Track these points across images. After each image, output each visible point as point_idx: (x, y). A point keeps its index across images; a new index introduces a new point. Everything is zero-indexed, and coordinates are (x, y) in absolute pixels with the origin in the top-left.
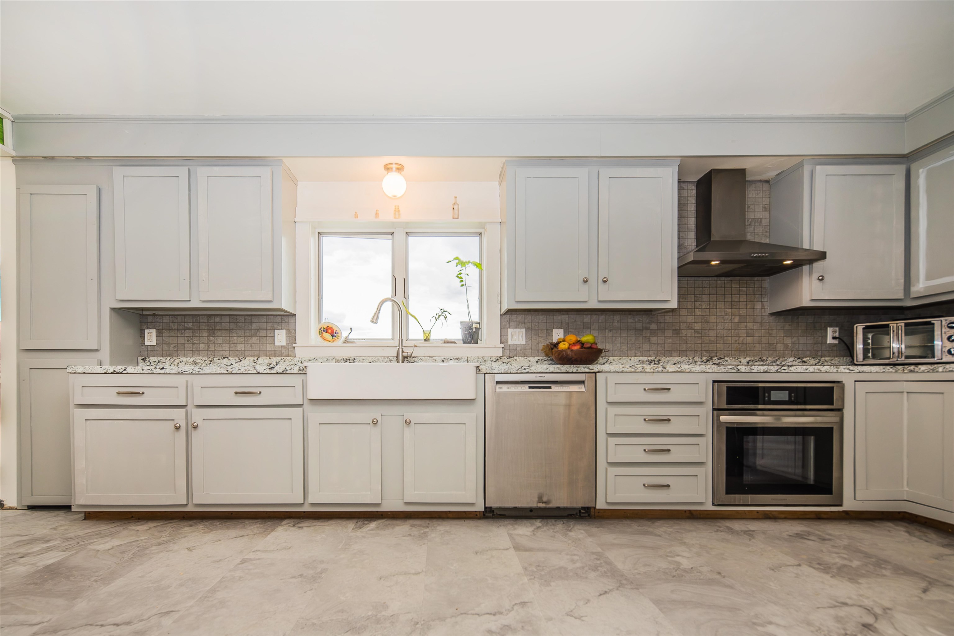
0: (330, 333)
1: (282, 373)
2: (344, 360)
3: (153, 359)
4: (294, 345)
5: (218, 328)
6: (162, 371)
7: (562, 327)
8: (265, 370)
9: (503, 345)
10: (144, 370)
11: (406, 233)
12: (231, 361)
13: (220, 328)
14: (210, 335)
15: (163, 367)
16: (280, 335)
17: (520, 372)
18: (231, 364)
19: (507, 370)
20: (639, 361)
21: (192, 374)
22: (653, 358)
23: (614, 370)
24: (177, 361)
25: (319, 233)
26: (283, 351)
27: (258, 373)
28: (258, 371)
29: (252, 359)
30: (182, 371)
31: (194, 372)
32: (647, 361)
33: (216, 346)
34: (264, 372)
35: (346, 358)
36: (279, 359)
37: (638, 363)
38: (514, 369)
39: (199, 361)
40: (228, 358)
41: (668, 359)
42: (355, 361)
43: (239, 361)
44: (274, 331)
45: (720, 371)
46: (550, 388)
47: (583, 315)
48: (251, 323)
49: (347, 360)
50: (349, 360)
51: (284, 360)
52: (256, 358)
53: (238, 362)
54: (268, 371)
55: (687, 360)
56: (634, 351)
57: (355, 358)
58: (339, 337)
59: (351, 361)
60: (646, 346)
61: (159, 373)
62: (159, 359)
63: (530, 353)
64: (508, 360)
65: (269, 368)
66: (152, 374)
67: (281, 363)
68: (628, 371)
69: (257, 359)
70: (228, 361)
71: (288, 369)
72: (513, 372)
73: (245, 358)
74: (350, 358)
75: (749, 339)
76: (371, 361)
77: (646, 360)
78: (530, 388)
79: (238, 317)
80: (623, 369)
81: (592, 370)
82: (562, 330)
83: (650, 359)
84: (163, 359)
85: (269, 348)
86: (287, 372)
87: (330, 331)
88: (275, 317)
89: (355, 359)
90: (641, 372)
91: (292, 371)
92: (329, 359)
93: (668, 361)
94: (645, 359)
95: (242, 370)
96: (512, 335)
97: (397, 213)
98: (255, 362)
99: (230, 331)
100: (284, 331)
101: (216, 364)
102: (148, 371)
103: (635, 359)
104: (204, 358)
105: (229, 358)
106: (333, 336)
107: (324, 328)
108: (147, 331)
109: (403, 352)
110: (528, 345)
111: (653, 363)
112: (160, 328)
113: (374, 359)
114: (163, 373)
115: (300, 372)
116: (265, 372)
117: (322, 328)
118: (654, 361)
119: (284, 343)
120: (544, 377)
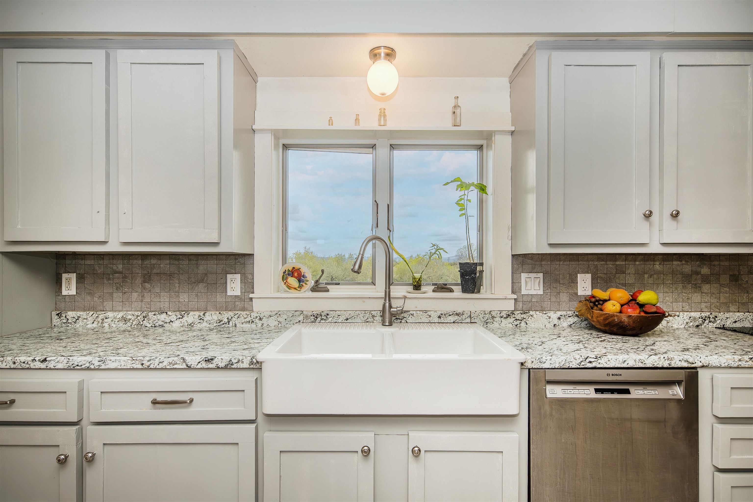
0: (296, 278)
1: (226, 368)
2: (314, 316)
3: (71, 314)
4: (251, 296)
5: (155, 271)
6: (43, 366)
7: (589, 272)
8: (199, 362)
9: (515, 296)
10: (17, 364)
11: (390, 145)
12: (170, 318)
13: (158, 271)
14: (145, 282)
15: (45, 359)
16: (233, 281)
17: (583, 367)
18: (171, 321)
19: (563, 363)
20: (690, 317)
21: (88, 369)
22: (708, 314)
23: (726, 364)
24: (101, 317)
25: (284, 145)
26: (237, 303)
27: (189, 368)
28: (189, 364)
29: (197, 313)
30: (74, 365)
31: (92, 367)
32: (700, 318)
33: (153, 296)
34: (197, 367)
35: (317, 312)
36: (231, 314)
37: (687, 320)
38: (574, 363)
39: (130, 317)
40: (167, 313)
41: (727, 315)
42: (328, 317)
43: (181, 317)
44: (226, 276)
46: (627, 392)
47: (615, 255)
48: (197, 265)
49: (318, 316)
50: (321, 315)
51: (238, 315)
52: (202, 313)
53: (179, 318)
54: (204, 365)
56: (681, 303)
57: (328, 312)
58: (307, 283)
59: (323, 317)
60: (696, 297)
61: (38, 368)
62: (79, 313)
63: (549, 306)
64: (522, 316)
65: (206, 361)
66: (28, 369)
67: (235, 319)
68: (747, 366)
69: (204, 315)
70: (167, 318)
71: (234, 361)
72: (573, 367)
73: (187, 312)
74: (322, 314)
76: (349, 317)
77: (698, 316)
78: (597, 391)
79: (181, 256)
80: (740, 363)
82: (590, 275)
83: (703, 314)
84: (83, 314)
85: (220, 298)
86: (233, 367)
87: (296, 274)
88: (227, 256)
89: (328, 314)
91: (241, 365)
92: (294, 314)
93: (727, 318)
95: (165, 364)
96: (526, 282)
97: (382, 119)
98: (201, 319)
99: (171, 276)
100: (238, 276)
101: (152, 320)
102: (23, 364)
103: (685, 315)
104: (136, 313)
105: (169, 313)
106: (300, 281)
107: (289, 270)
108: (65, 276)
109: (390, 307)
110: (547, 294)
111: (707, 321)
112: (82, 271)
113: (352, 314)
114: (45, 368)
115: (252, 366)
116: (199, 366)
117: (287, 271)
118: (709, 318)
119: (238, 293)
120: (621, 375)
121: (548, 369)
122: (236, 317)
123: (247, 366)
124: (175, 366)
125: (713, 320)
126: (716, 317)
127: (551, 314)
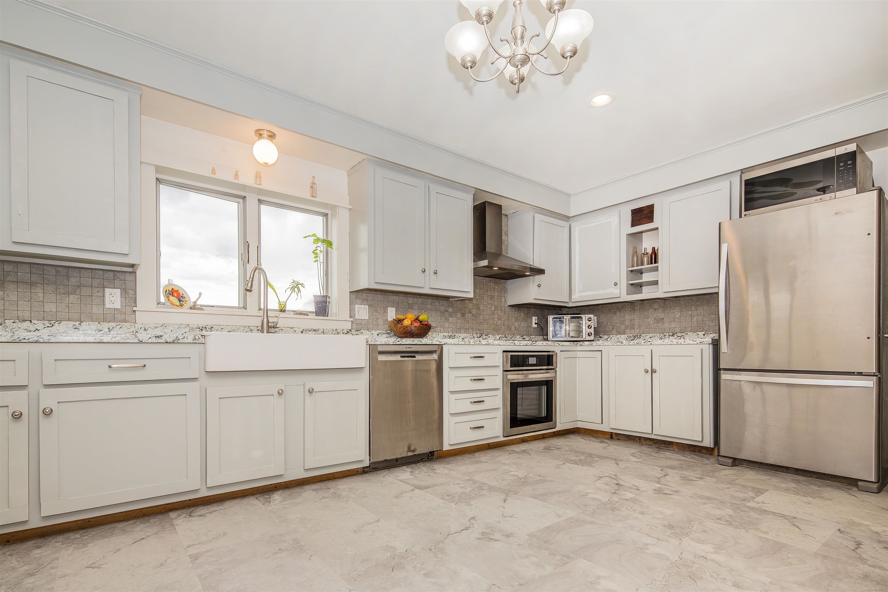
0: (177, 298)
1: (173, 342)
2: (199, 328)
4: (134, 309)
5: (9, 278)
8: (150, 338)
9: (352, 320)
11: (258, 199)
12: (35, 326)
13: (15, 279)
16: (113, 295)
17: (395, 344)
18: (37, 329)
20: (444, 336)
22: (451, 334)
25: (156, 178)
26: (116, 316)
27: (141, 342)
28: (141, 340)
29: (70, 323)
30: (20, 339)
33: (7, 304)
34: (148, 342)
35: (202, 326)
36: (113, 324)
38: (390, 342)
40: (31, 321)
41: (460, 335)
43: (51, 325)
44: (104, 291)
46: (415, 357)
47: (408, 297)
48: (68, 277)
49: (203, 329)
51: (120, 326)
52: (78, 323)
53: (48, 327)
54: (154, 340)
56: (439, 328)
57: (213, 326)
58: (186, 302)
59: (207, 330)
60: (446, 325)
63: (372, 327)
64: (357, 332)
65: (156, 337)
67: (117, 329)
69: (80, 324)
70: (31, 326)
73: (60, 321)
74: (207, 327)
75: (499, 322)
76: (231, 330)
78: (402, 357)
79: (45, 267)
81: (441, 342)
82: (394, 308)
83: (449, 334)
85: (96, 310)
86: (179, 341)
87: (175, 295)
88: (104, 272)
89: (212, 328)
90: (468, 344)
91: (185, 341)
92: (180, 326)
94: (446, 334)
96: (358, 310)
97: (258, 179)
98: (76, 328)
99: (32, 284)
100: (118, 291)
101: (10, 328)
105: (33, 321)
106: (180, 300)
107: (169, 291)
109: (268, 322)
110: (371, 320)
113: (233, 328)
116: (150, 341)
117: (167, 291)
119: (118, 305)
120: (412, 348)
121: (379, 345)
122: (118, 327)
123: (192, 341)
124: (128, 341)
127: (373, 332)
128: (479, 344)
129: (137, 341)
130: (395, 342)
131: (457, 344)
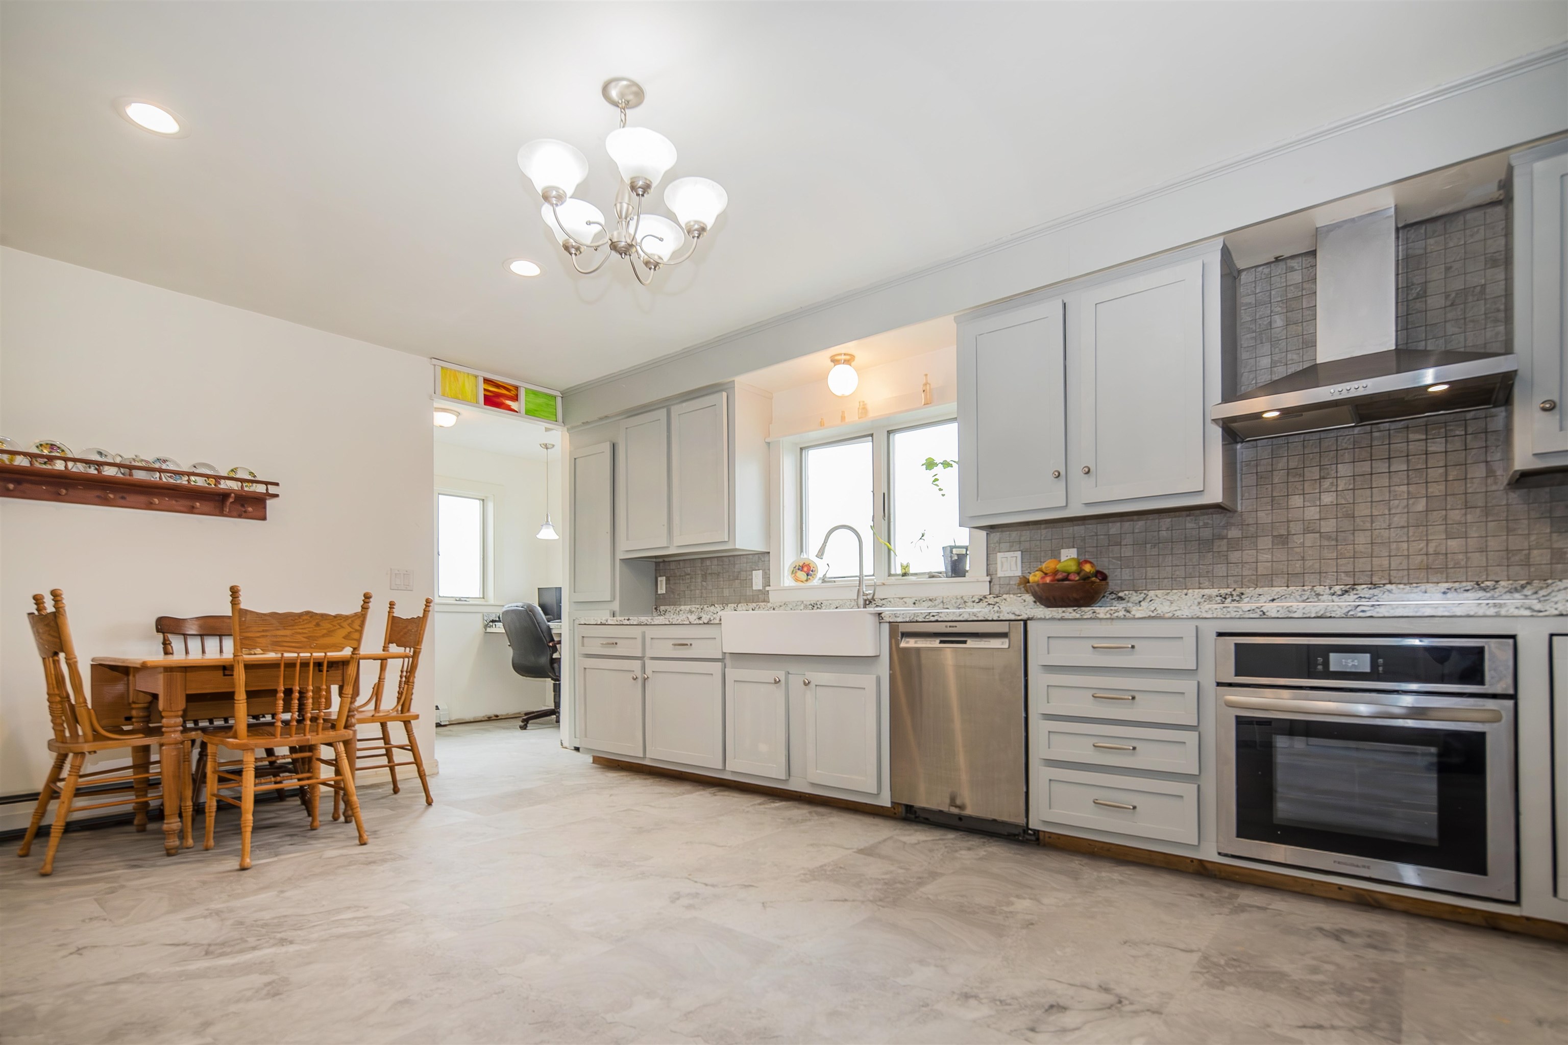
0: (805, 572)
1: (708, 623)
3: (662, 608)
4: (768, 588)
5: (709, 572)
7: (1075, 546)
8: (695, 620)
9: (988, 578)
11: (888, 431)
14: (703, 581)
16: (757, 577)
17: (928, 620)
21: (646, 625)
22: (1228, 591)
23: (1050, 616)
27: (690, 624)
28: (690, 620)
29: (733, 605)
30: (640, 622)
31: (648, 623)
32: (1217, 596)
33: (708, 592)
35: (814, 602)
36: (755, 605)
37: (1199, 600)
38: (920, 617)
42: (822, 605)
44: (753, 573)
45: (1228, 616)
46: (965, 642)
47: (1107, 523)
48: (734, 565)
49: (814, 605)
50: (817, 604)
51: (759, 606)
52: (736, 605)
54: (697, 621)
55: (1300, 593)
56: (1197, 579)
57: (822, 602)
58: (814, 576)
60: (1221, 569)
61: (627, 624)
62: (667, 608)
65: (698, 618)
66: (623, 625)
68: (1070, 617)
71: (712, 618)
72: (920, 620)
76: (838, 606)
77: (1215, 594)
78: (941, 642)
80: (1064, 614)
81: (1019, 616)
82: (1075, 550)
83: (1223, 591)
85: (748, 592)
86: (711, 622)
87: (805, 569)
90: (1091, 618)
91: (714, 621)
92: (797, 604)
93: (1260, 595)
95: (679, 620)
96: (1002, 562)
99: (718, 575)
100: (760, 572)
102: (620, 622)
103: (1195, 593)
106: (808, 575)
107: (799, 565)
109: (863, 593)
113: (841, 602)
114: (630, 624)
116: (695, 623)
117: (797, 566)
118: (1232, 595)
120: (956, 627)
121: (903, 623)
124: (684, 622)
125: (1237, 598)
126: (1242, 594)
128: (1125, 618)
129: (688, 623)
130: (927, 617)
131: (1059, 617)
